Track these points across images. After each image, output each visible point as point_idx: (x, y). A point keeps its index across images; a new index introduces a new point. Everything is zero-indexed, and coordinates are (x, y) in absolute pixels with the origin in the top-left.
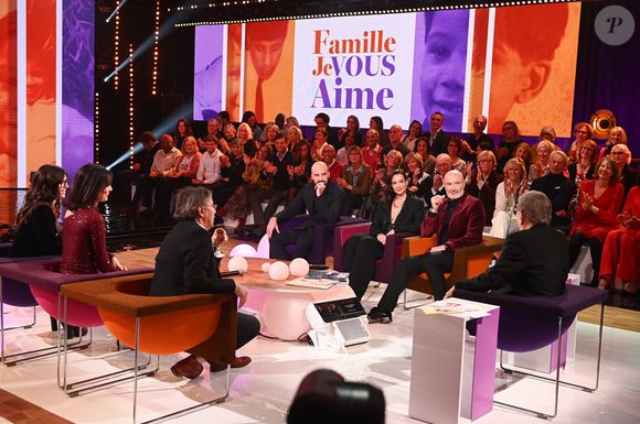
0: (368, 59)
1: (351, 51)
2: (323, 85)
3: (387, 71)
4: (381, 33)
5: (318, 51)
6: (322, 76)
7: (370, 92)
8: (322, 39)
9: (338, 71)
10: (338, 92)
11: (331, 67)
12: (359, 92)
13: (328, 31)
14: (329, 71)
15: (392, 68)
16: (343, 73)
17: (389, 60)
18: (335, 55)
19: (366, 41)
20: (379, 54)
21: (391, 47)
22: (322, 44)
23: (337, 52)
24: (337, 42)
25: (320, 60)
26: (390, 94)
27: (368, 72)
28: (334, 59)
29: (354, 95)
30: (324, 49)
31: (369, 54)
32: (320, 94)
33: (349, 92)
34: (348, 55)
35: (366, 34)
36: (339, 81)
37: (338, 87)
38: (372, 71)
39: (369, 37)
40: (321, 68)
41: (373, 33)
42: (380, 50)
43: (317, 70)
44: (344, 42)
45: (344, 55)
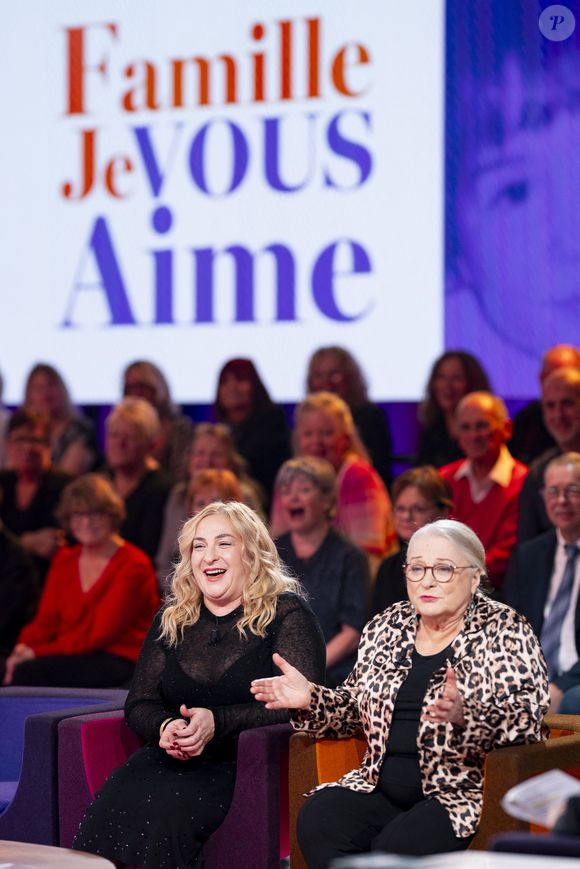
0: (272, 127)
1: (204, 98)
2: (101, 241)
3: (346, 170)
4: (314, 26)
5: (76, 104)
6: (99, 201)
7: (284, 257)
8: (91, 57)
9: (156, 181)
10: (164, 262)
11: (129, 167)
12: (243, 259)
13: (113, 28)
14: (122, 181)
15: (361, 158)
16: (178, 188)
17: (351, 130)
18: (143, 117)
19: (259, 61)
20: (314, 105)
21: (354, 75)
22: (92, 81)
23: (151, 103)
24: (151, 72)
25: (89, 139)
26: (362, 262)
27: (274, 179)
28: (143, 136)
29: (224, 272)
30: (102, 94)
31: (273, 106)
32: (92, 274)
33: (204, 260)
34: (193, 116)
35: (258, 32)
36: (162, 220)
37: (162, 242)
38: (288, 173)
39: (271, 45)
40: (92, 172)
41: (286, 28)
42: (314, 90)
43: (76, 178)
44: (178, 67)
45: (178, 115)
